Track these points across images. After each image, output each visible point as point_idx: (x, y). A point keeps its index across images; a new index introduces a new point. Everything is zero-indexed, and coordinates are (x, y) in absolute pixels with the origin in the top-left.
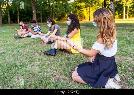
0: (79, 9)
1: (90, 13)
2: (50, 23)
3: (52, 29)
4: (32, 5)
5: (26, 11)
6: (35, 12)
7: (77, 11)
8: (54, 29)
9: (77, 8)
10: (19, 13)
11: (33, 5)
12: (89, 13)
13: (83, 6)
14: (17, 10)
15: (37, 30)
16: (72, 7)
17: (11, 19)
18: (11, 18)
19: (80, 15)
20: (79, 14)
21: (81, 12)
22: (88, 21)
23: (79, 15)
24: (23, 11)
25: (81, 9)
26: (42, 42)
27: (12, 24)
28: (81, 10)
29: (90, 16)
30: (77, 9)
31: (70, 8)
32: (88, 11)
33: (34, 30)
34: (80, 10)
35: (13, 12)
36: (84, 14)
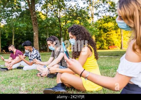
0: (105, 32)
1: (122, 37)
2: (52, 43)
3: (55, 53)
4: (33, 24)
5: (25, 35)
6: (36, 34)
7: (102, 34)
8: (59, 53)
9: (102, 30)
10: (15, 37)
11: (35, 24)
12: (120, 38)
13: (111, 27)
14: (12, 33)
15: (33, 57)
16: (94, 29)
17: (3, 47)
18: (3, 45)
19: (107, 41)
20: (105, 39)
21: (108, 37)
22: (120, 49)
23: (105, 41)
24: (21, 34)
25: (108, 31)
26: (39, 75)
27: (3, 54)
28: (108, 33)
29: (123, 42)
30: (102, 32)
31: (91, 30)
32: (119, 35)
33: (30, 58)
34: (106, 34)
35: (6, 36)
36: (113, 39)
